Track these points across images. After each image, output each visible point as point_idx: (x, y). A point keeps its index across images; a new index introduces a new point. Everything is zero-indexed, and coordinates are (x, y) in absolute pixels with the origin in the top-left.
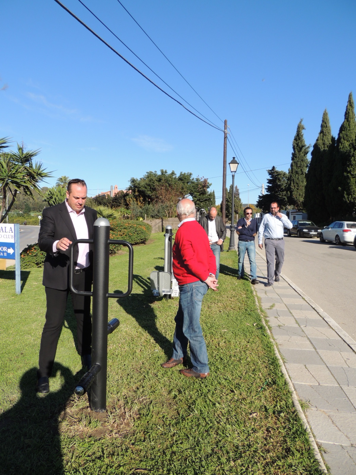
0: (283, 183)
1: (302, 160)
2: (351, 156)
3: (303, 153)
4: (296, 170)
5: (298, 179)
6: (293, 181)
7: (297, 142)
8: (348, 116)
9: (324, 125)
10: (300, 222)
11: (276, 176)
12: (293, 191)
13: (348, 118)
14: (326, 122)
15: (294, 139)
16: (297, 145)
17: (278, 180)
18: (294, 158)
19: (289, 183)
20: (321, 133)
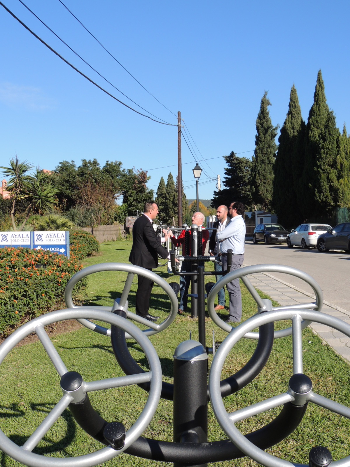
0: (246, 174)
1: (269, 145)
2: (321, 148)
3: (269, 136)
4: (262, 158)
5: (264, 170)
6: (259, 173)
7: (262, 121)
8: (318, 98)
9: (293, 104)
10: (267, 226)
11: (236, 164)
12: (259, 186)
13: (317, 101)
14: (295, 101)
15: (258, 118)
16: (262, 125)
17: (239, 170)
18: (259, 142)
19: (253, 175)
20: (288, 114)
